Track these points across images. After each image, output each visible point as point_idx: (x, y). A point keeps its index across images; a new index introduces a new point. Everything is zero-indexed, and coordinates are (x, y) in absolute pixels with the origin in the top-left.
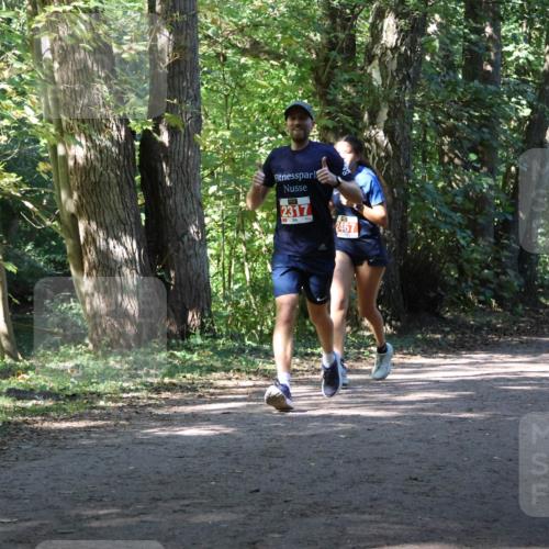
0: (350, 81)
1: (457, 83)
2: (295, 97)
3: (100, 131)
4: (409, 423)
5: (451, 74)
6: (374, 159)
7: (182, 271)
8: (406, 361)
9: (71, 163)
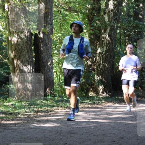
0: (98, 20)
4: (113, 124)
5: (129, 18)
6: (105, 43)
8: (112, 105)
9: (13, 43)
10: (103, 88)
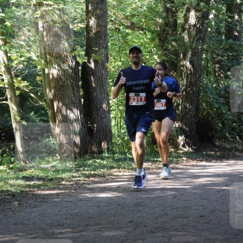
0: (175, 40)
1: (222, 41)
2: (150, 47)
3: (64, 62)
4: (199, 191)
5: (219, 36)
6: (185, 74)
7: (100, 124)
8: (198, 164)
9: (51, 77)
10: (184, 138)
